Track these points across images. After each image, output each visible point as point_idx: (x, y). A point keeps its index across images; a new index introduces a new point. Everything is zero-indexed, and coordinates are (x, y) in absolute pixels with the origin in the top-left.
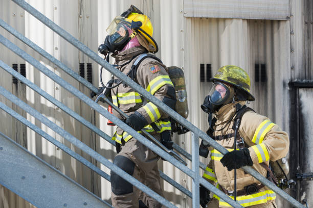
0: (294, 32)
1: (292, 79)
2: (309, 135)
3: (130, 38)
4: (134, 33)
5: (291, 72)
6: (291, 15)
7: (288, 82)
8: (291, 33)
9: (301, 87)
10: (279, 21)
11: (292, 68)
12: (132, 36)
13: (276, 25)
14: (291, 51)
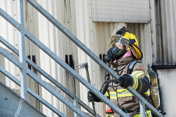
0: (153, 31)
1: (153, 64)
2: (164, 102)
3: (127, 50)
4: (129, 47)
5: (153, 59)
6: (151, 20)
7: (151, 66)
8: (151, 32)
9: (158, 69)
10: (144, 24)
11: (153, 56)
12: (128, 49)
13: (141, 27)
14: (152, 44)
